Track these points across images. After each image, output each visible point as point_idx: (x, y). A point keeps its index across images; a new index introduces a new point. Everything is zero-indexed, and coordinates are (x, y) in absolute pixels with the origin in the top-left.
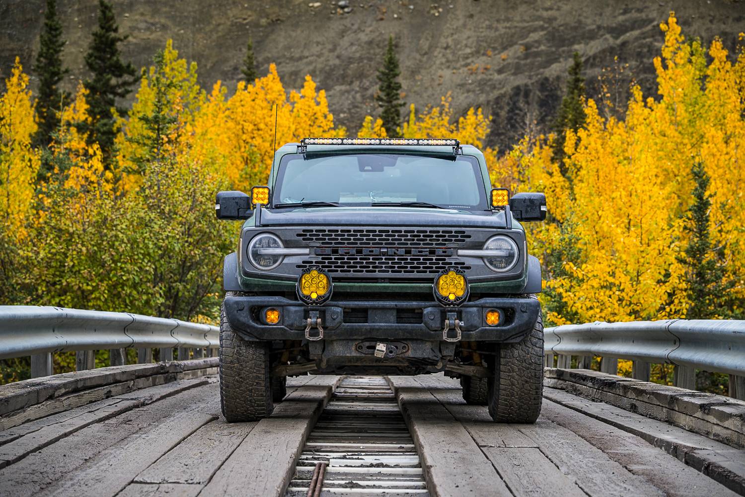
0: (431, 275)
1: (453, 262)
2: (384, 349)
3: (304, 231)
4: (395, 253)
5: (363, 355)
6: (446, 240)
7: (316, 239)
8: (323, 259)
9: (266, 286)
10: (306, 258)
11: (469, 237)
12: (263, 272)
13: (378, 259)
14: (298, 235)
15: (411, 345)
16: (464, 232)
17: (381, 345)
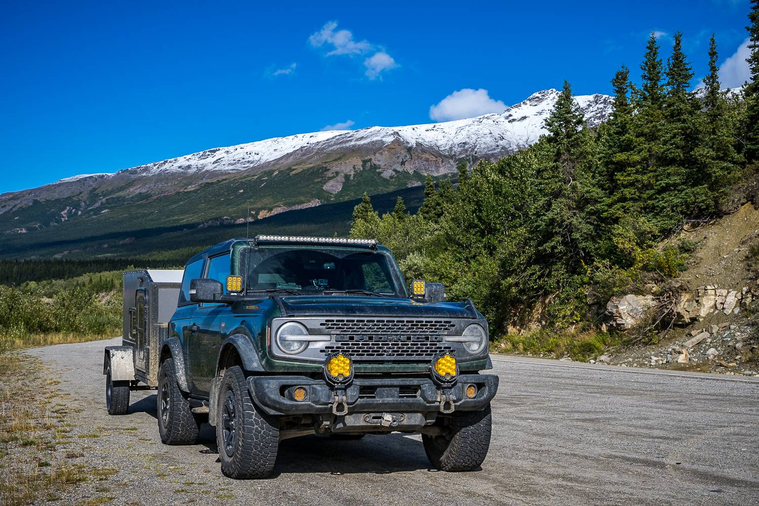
0: (428, 358)
1: (443, 346)
2: (390, 419)
3: (327, 321)
4: (399, 340)
5: (369, 424)
6: (438, 329)
7: (337, 328)
8: (342, 344)
9: (293, 367)
10: (328, 344)
11: (453, 326)
12: (290, 356)
13: (385, 345)
14: (322, 324)
15: (406, 415)
16: (450, 322)
17: (388, 416)
